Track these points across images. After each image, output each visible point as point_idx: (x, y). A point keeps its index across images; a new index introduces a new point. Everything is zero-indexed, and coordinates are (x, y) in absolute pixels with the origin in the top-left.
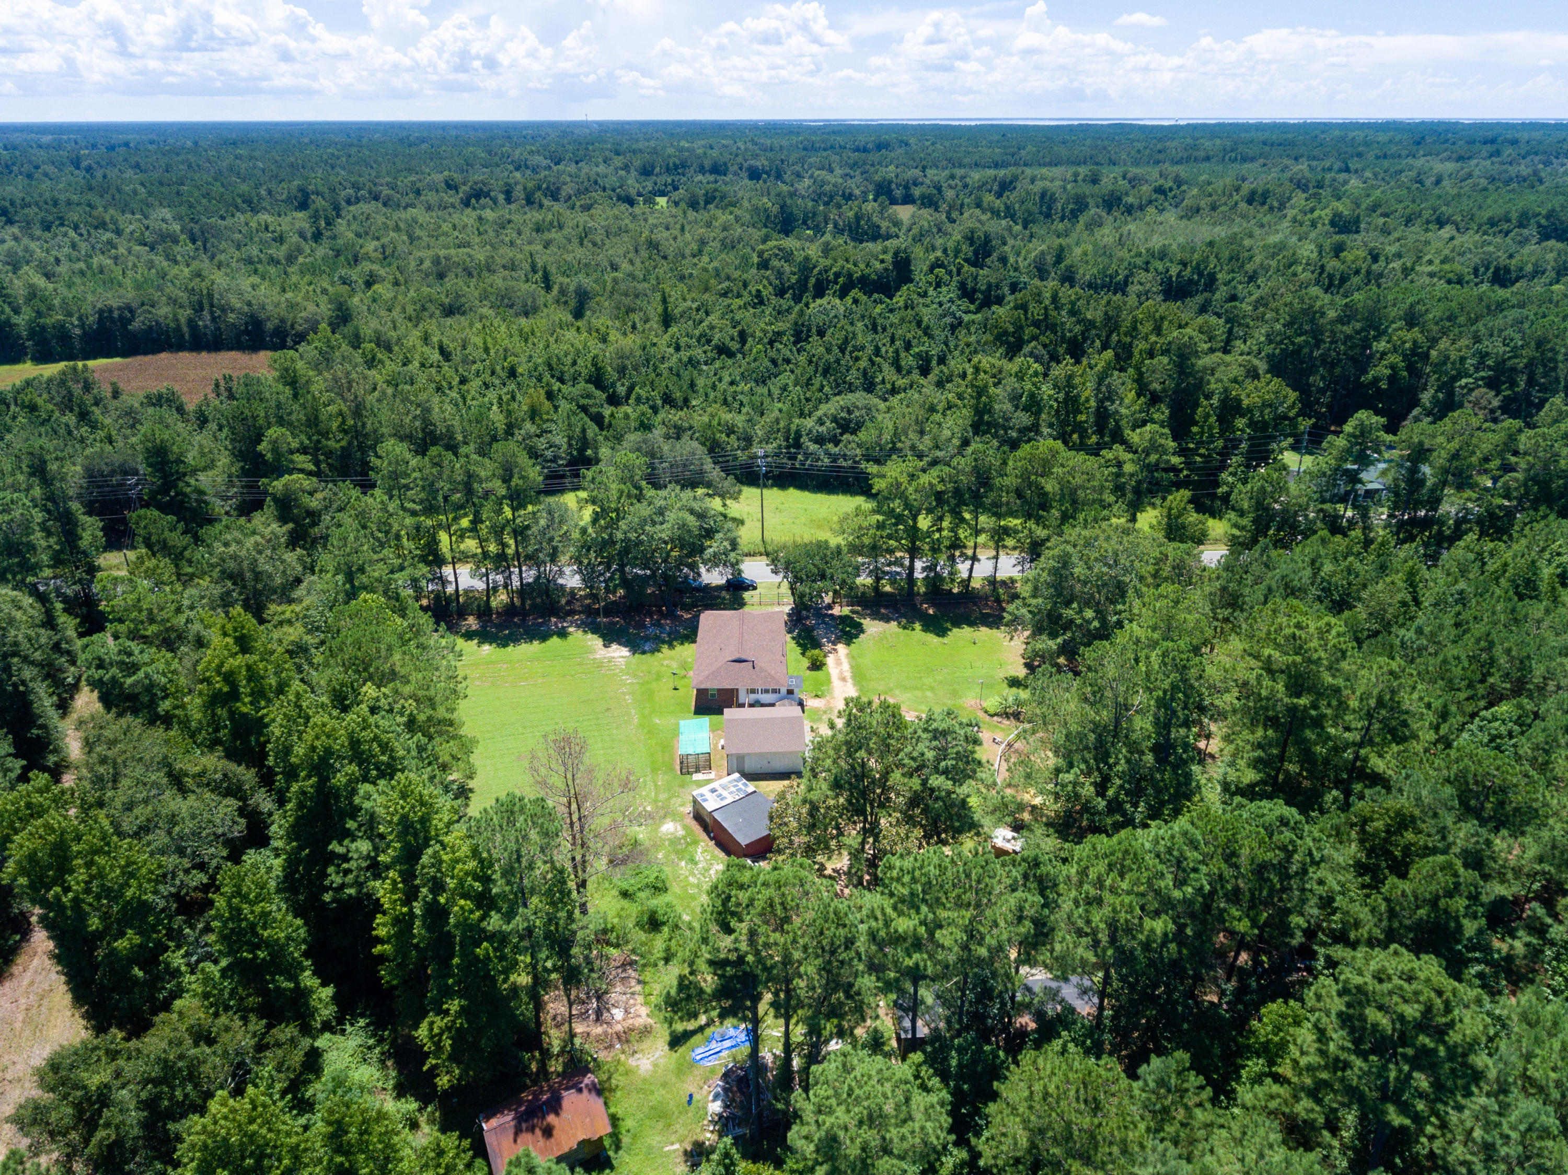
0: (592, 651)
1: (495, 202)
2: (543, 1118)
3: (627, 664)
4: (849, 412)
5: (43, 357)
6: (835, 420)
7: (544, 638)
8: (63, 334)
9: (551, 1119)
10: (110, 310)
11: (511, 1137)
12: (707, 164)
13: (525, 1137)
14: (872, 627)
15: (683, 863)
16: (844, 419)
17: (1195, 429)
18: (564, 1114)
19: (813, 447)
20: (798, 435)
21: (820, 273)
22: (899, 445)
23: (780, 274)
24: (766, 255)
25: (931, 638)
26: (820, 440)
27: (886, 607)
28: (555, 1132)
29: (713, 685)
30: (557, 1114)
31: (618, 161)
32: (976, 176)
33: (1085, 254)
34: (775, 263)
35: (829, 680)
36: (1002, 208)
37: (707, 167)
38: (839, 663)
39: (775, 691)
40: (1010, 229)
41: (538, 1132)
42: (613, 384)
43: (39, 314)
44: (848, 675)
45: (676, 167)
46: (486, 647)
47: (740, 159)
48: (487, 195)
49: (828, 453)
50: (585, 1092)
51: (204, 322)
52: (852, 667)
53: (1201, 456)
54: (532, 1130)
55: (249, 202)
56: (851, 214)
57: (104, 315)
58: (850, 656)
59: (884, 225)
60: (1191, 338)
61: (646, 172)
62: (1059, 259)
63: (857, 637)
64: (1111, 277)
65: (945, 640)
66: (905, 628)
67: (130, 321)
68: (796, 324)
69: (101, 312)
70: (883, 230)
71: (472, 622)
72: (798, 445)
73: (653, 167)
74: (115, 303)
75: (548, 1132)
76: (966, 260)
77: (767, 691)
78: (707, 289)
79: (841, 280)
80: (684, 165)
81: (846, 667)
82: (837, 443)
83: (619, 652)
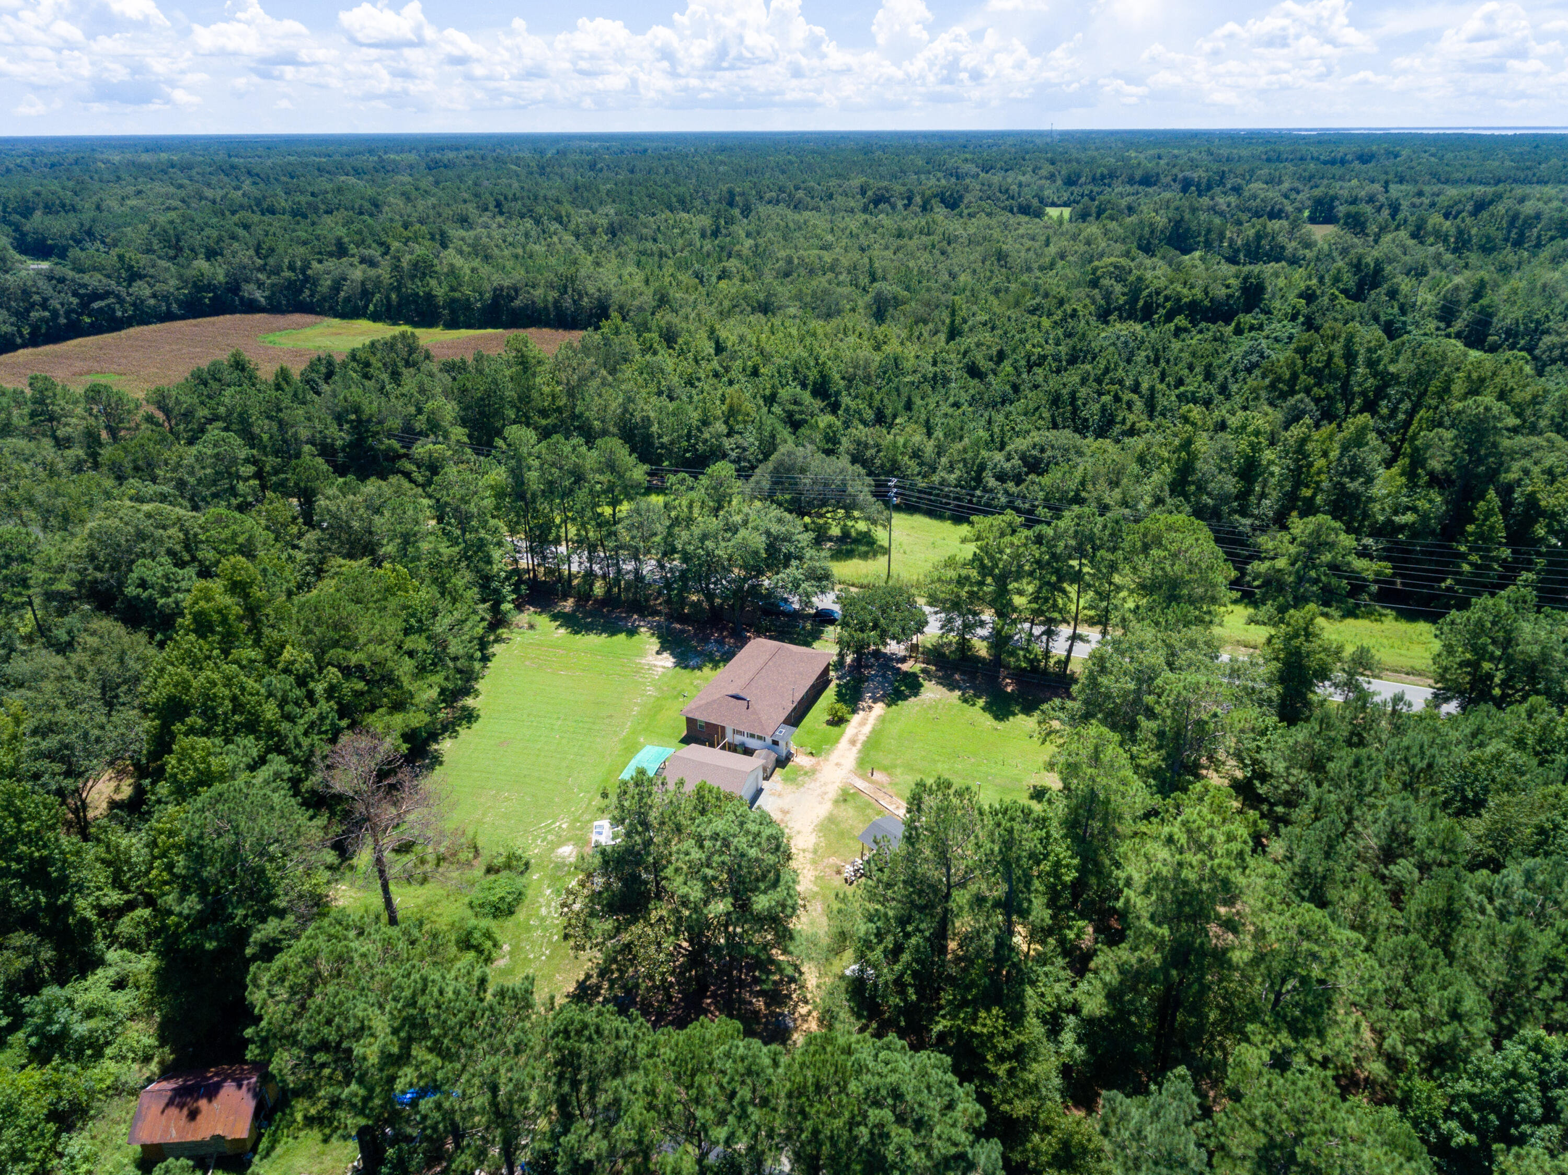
0: (642, 654)
1: (893, 207)
2: (196, 1100)
3: (664, 674)
4: (1043, 450)
5: (453, 324)
6: (1023, 458)
7: (613, 632)
8: (467, 305)
9: (203, 1103)
10: (502, 289)
11: (162, 1105)
12: (1138, 174)
13: (173, 1111)
14: (932, 692)
15: (548, 891)
16: (1035, 457)
17: (1470, 528)
18: (216, 1104)
19: (992, 482)
20: (982, 467)
21: (1150, 295)
22: (1083, 494)
23: (1107, 296)
24: (1099, 273)
25: (987, 720)
26: (1001, 477)
27: (963, 673)
28: (199, 1117)
29: (702, 717)
30: (210, 1101)
31: (1046, 169)
32: (1452, 192)
33: (1515, 292)
34: (1106, 282)
35: (837, 740)
36: (1453, 231)
37: (1137, 178)
38: (863, 723)
39: (760, 738)
40: (1438, 256)
41: (185, 1111)
42: (838, 393)
43: (453, 289)
44: (862, 738)
45: (1103, 177)
46: (562, 631)
47: (1175, 171)
48: (887, 200)
49: (1006, 492)
50: (244, 1088)
51: (567, 302)
52: (873, 731)
53: (1471, 564)
54: (181, 1106)
55: (682, 201)
56: (1251, 232)
57: (498, 293)
58: (882, 719)
59: (1291, 246)
60: (1487, 409)
61: (1070, 182)
62: (1478, 295)
63: (905, 698)
64: (1538, 322)
65: (1000, 725)
66: (966, 701)
67: (512, 299)
68: (1074, 348)
69: (495, 290)
70: (1288, 252)
71: (568, 605)
72: (979, 479)
73: (1079, 177)
74: (506, 283)
75: (193, 1115)
76: (1344, 292)
77: (752, 736)
78: (1017, 304)
79: (1168, 305)
80: (1112, 175)
81: (867, 729)
82: (1019, 480)
83: (667, 660)
